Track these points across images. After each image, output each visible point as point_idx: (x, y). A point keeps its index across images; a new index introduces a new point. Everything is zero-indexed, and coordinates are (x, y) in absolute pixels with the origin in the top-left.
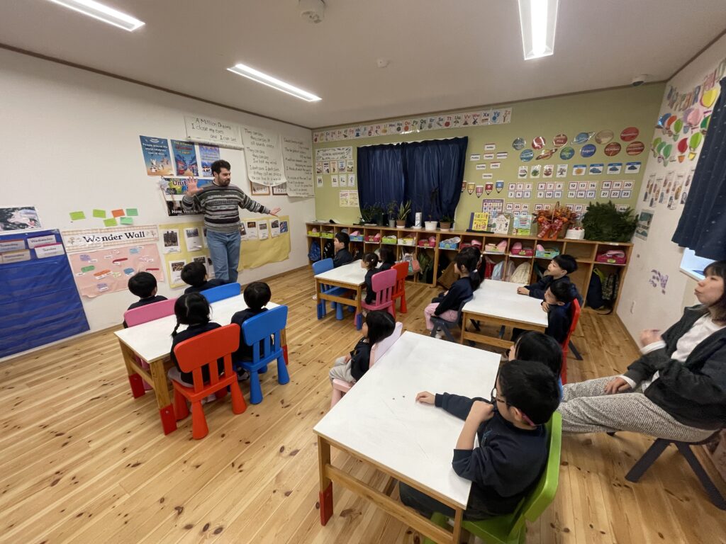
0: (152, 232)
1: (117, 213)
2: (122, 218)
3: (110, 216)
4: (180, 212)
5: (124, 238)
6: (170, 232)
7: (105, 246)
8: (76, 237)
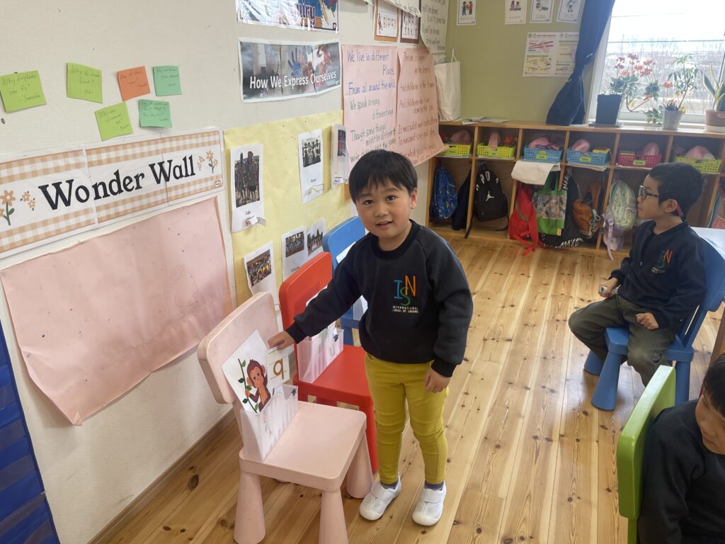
0: (210, 157)
1: (132, 82)
2: (142, 104)
3: (111, 93)
4: (264, 84)
5: (148, 182)
6: (245, 156)
7: (100, 220)
8: (18, 188)
